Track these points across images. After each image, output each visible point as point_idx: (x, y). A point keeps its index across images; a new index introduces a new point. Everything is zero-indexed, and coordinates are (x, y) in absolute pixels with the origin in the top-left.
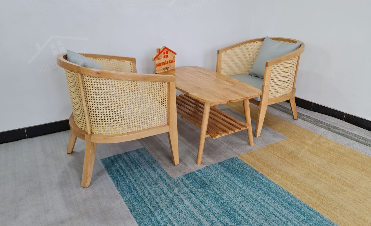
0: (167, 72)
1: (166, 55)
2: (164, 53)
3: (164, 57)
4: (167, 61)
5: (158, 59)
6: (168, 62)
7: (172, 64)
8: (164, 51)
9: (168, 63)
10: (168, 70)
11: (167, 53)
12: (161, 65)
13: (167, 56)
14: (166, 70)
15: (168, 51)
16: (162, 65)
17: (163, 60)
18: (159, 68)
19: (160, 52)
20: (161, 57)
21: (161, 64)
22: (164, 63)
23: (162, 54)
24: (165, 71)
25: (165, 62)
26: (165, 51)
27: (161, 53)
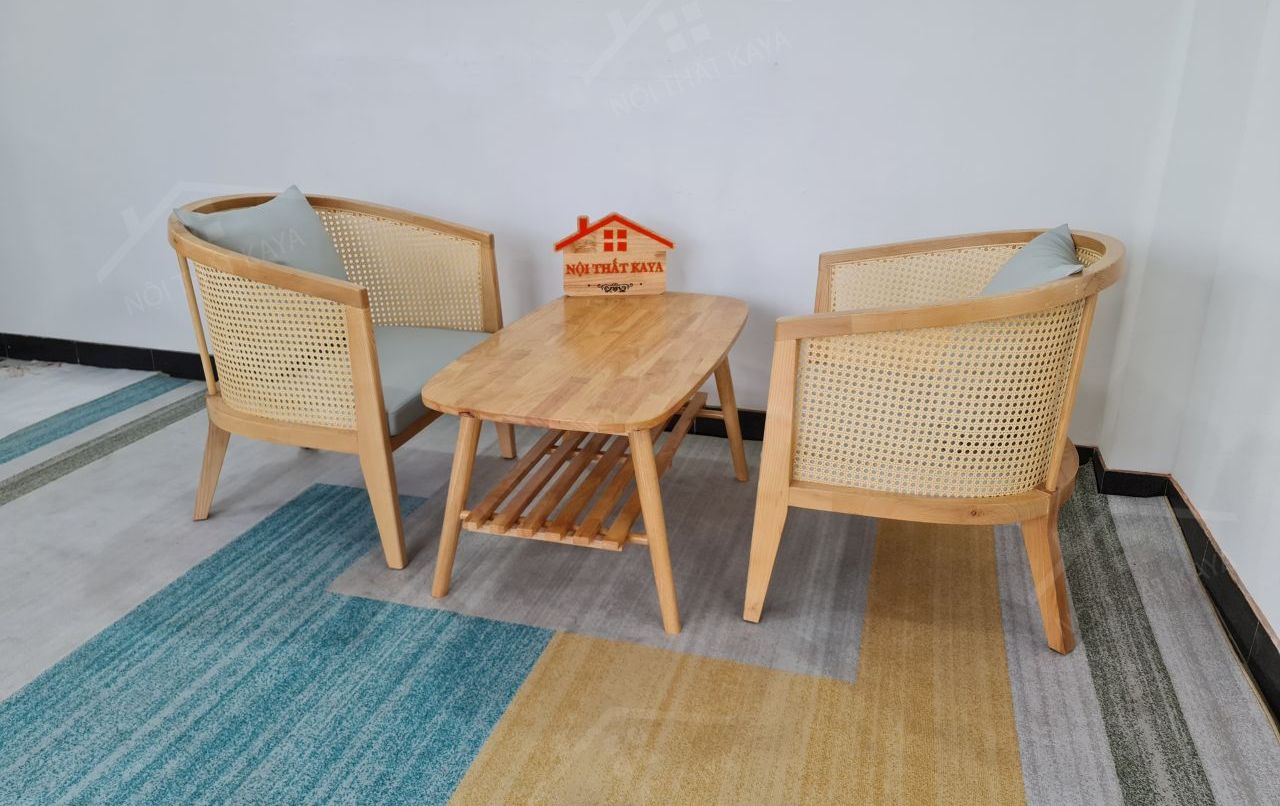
0: (623, 298)
1: (615, 241)
2: (608, 234)
3: (608, 247)
4: (619, 261)
5: (576, 251)
6: (624, 265)
7: (646, 276)
8: (608, 227)
9: (624, 271)
10: (622, 294)
11: (622, 234)
12: (587, 272)
13: (622, 247)
14: (613, 293)
15: (629, 231)
16: (597, 272)
17: (599, 256)
18: (580, 279)
19: (584, 227)
20: (589, 246)
21: (592, 270)
22: (606, 269)
23: (594, 237)
24: (609, 294)
25: (609, 265)
26: (615, 227)
27: (593, 234)
